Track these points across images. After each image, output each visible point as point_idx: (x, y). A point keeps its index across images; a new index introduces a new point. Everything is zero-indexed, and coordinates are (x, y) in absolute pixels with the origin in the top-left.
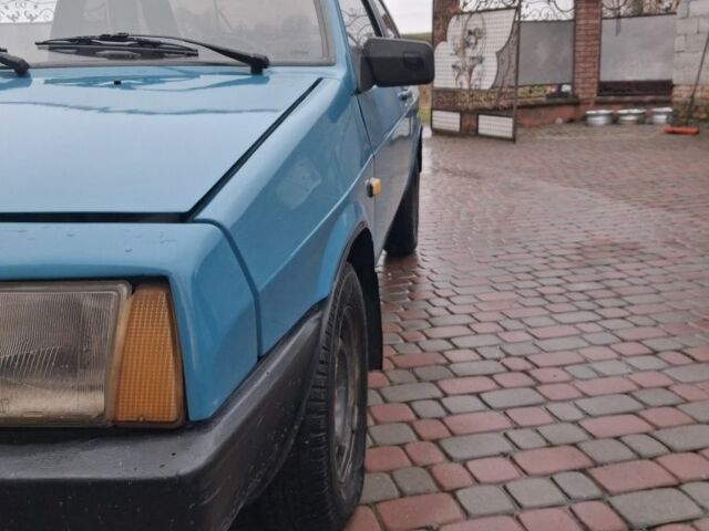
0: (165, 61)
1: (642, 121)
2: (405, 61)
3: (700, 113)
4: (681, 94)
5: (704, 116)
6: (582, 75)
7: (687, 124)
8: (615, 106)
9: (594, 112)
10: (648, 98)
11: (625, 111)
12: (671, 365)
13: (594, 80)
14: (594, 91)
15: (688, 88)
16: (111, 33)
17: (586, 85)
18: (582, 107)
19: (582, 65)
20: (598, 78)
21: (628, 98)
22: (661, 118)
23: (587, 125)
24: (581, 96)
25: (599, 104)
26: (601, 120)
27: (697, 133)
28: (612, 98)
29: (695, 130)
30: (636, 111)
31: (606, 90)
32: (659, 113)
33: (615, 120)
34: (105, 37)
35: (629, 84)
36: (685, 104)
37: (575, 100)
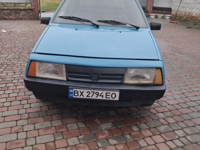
0: (120, 25)
1: (163, 18)
2: (157, 26)
3: (178, 18)
4: (173, 12)
5: (178, 19)
6: (149, 5)
7: (174, 20)
8: (156, 13)
9: (151, 15)
10: (164, 12)
11: (159, 15)
12: (189, 78)
13: (152, 6)
14: (152, 9)
15: (175, 11)
16: (112, 20)
17: (150, 7)
18: (148, 13)
19: (149, 2)
20: (153, 6)
21: (160, 12)
22: (167, 18)
23: (149, 18)
24: (148, 10)
25: (153, 12)
26: (153, 17)
27: (177, 23)
28: (156, 11)
29: (176, 22)
30: (161, 15)
31: (155, 9)
32: (167, 16)
33: (156, 17)
34: (111, 21)
35: (160, 8)
36: (174, 15)
37: (147, 11)
